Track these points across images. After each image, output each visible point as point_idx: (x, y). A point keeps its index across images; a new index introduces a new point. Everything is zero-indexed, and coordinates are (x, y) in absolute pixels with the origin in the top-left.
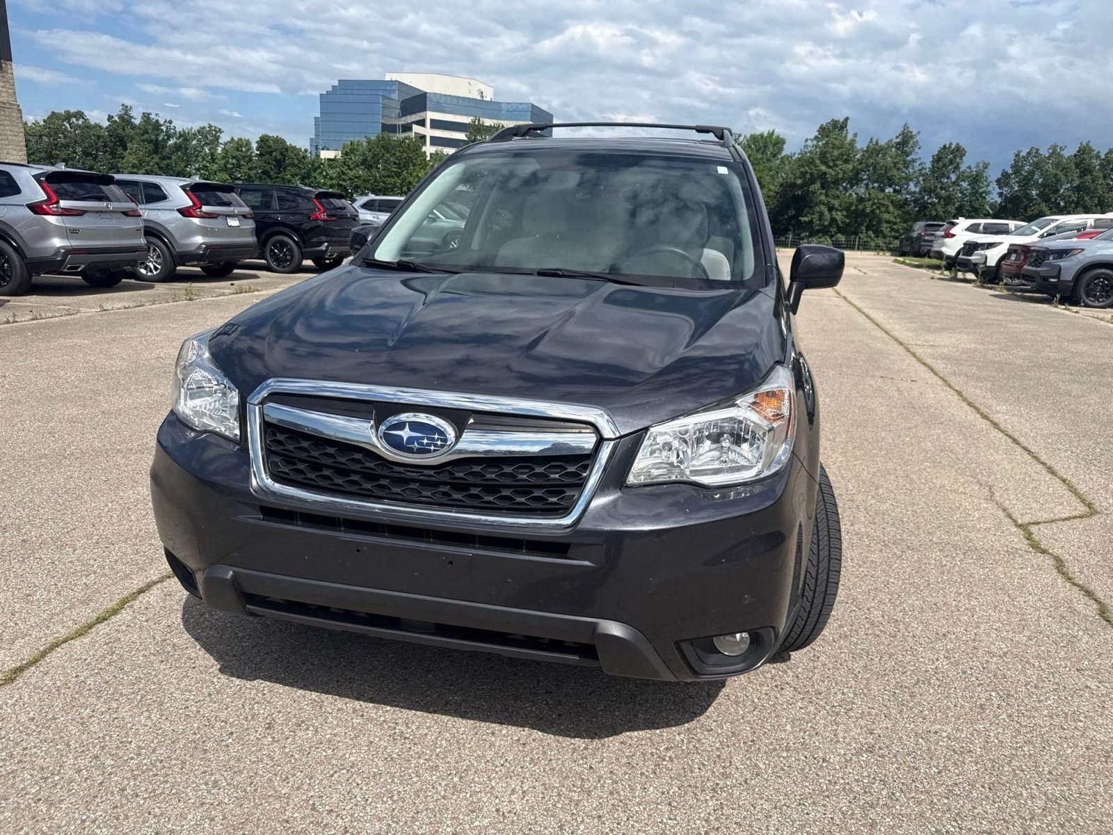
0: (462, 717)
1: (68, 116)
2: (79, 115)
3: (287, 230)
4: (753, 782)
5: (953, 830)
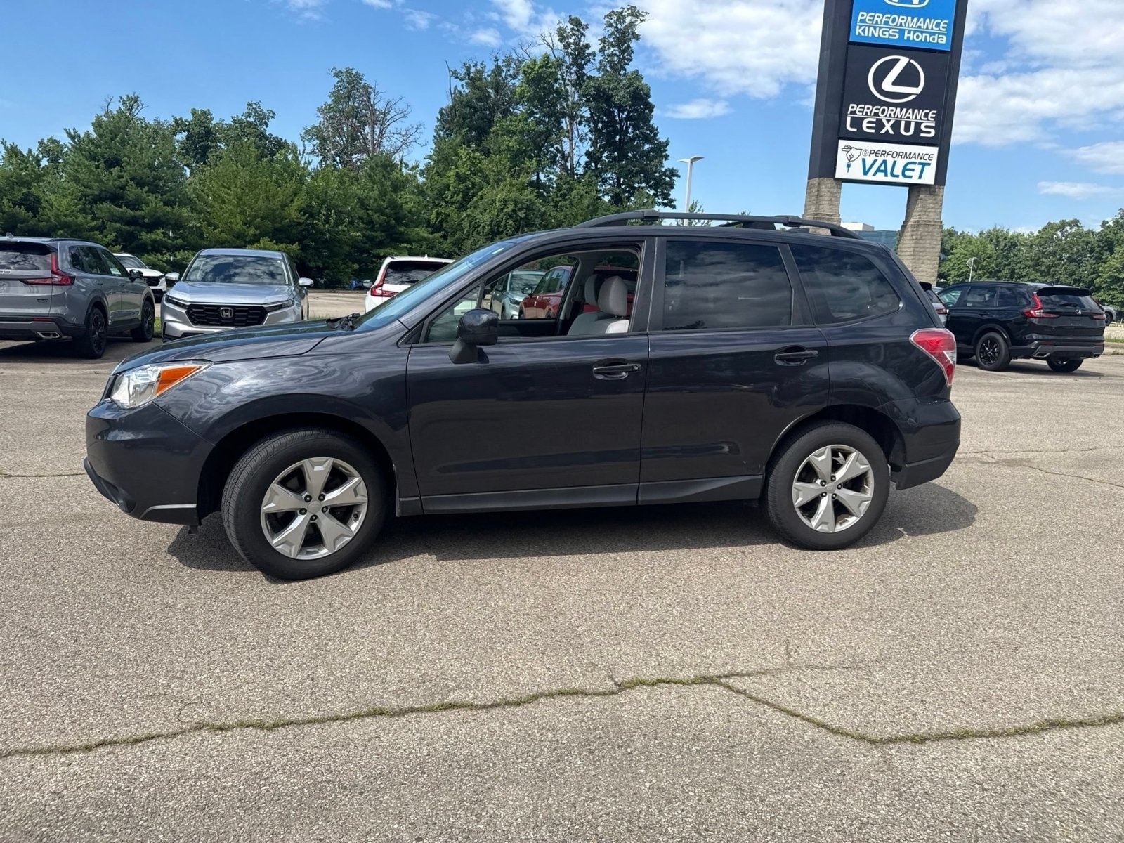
1: (1063, 225)
2: (1075, 223)
3: (998, 327)
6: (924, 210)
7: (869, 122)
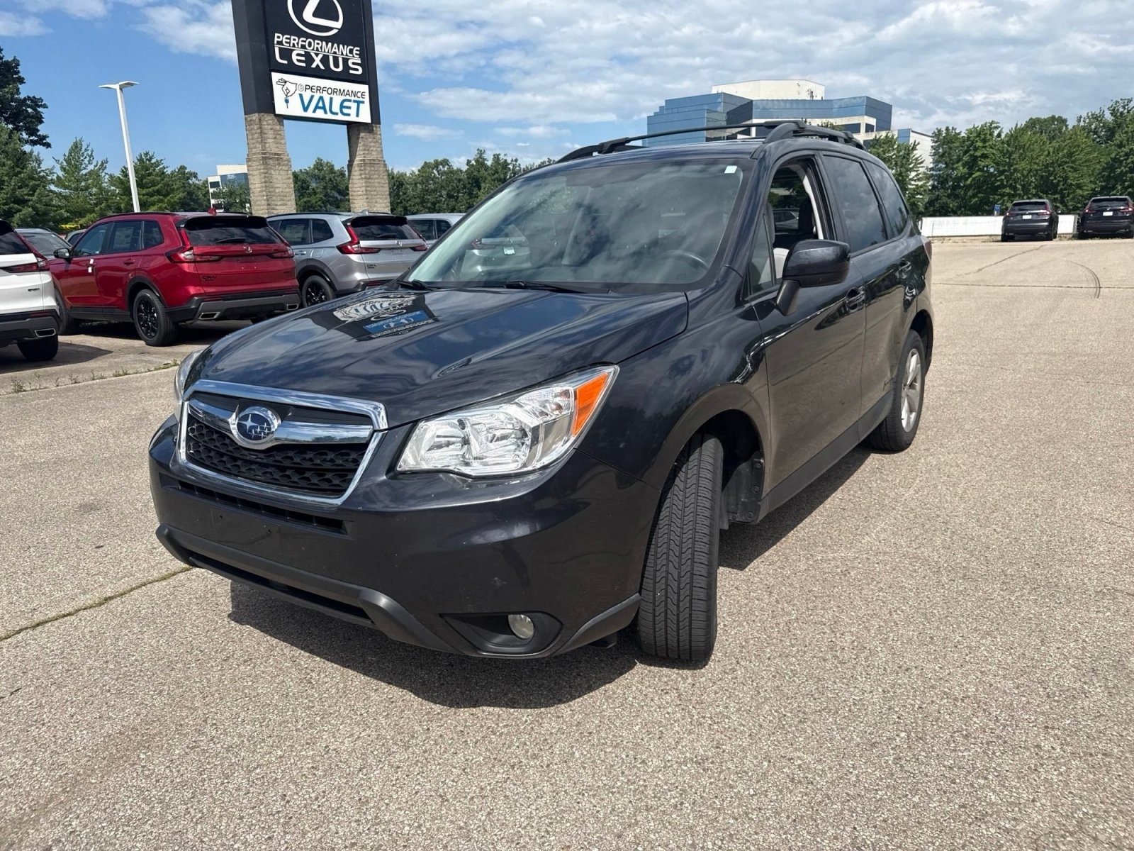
0: (365, 674)
1: (437, 164)
2: (445, 162)
4: (555, 767)
5: (710, 847)
6: (367, 149)
7: (298, 55)
